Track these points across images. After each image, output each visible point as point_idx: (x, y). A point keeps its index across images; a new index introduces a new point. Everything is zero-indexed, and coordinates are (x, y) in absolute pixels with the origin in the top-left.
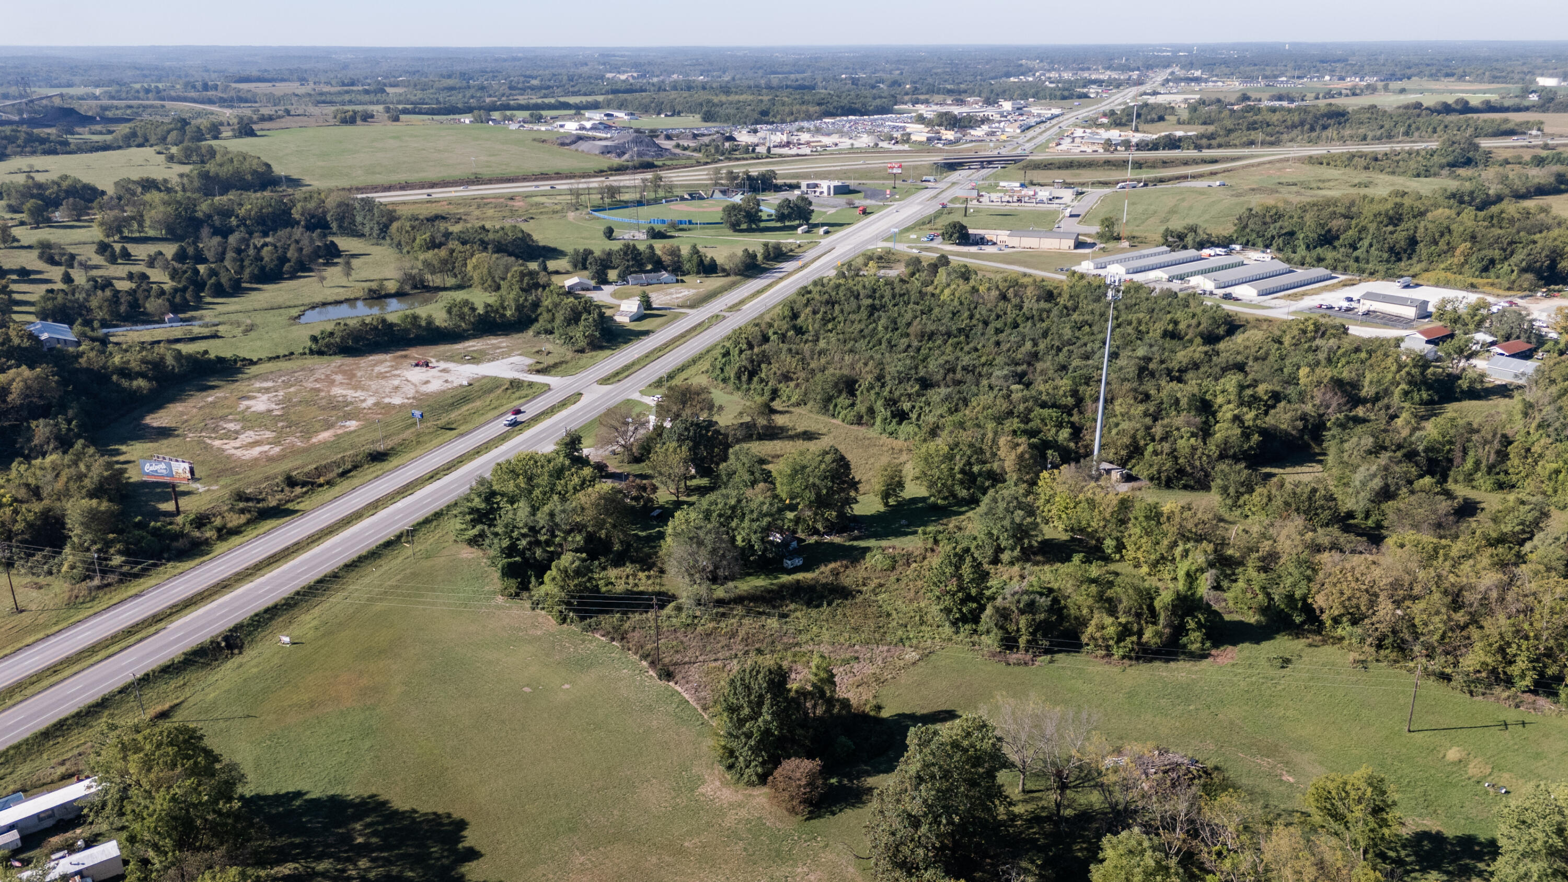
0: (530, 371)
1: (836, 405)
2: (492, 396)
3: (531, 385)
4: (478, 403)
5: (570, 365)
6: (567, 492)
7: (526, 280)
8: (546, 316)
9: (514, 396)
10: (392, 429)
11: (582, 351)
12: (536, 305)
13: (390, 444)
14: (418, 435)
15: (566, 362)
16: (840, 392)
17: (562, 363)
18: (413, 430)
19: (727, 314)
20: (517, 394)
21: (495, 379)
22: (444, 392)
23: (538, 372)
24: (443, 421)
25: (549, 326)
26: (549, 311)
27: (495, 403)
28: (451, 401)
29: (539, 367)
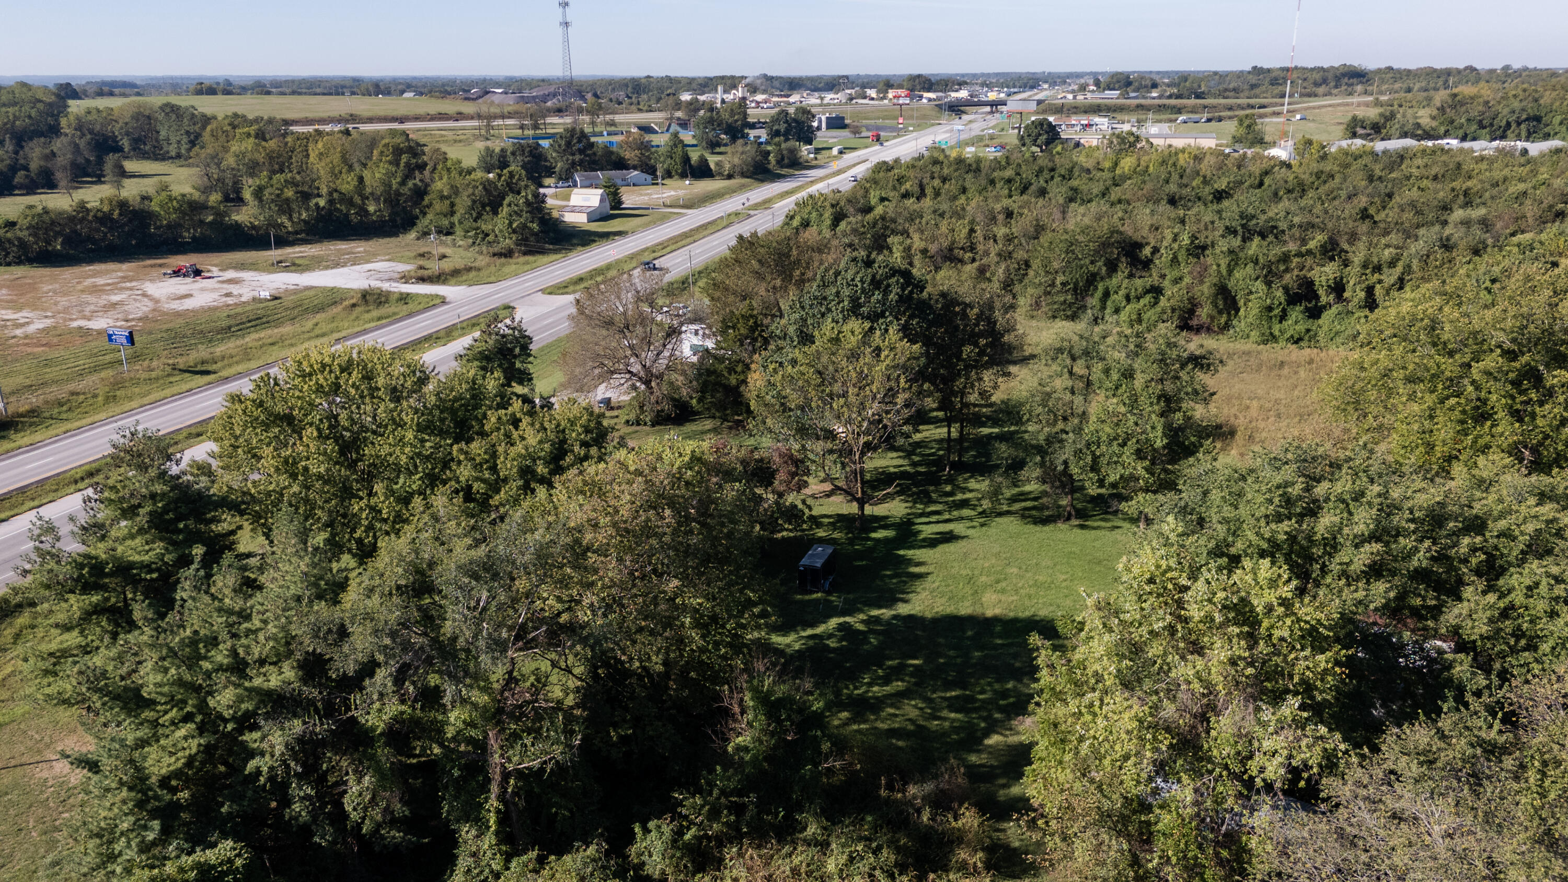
0: (405, 278)
1: (1106, 295)
2: (320, 317)
3: (404, 298)
4: (287, 329)
5: (484, 273)
6: (495, 486)
7: (404, 158)
8: (438, 206)
9: (367, 316)
10: (51, 373)
11: (508, 254)
12: (420, 193)
13: (33, 400)
14: (118, 384)
15: (479, 269)
16: (1112, 267)
17: (469, 269)
18: (108, 373)
19: (752, 212)
20: (375, 313)
21: (333, 290)
22: (216, 309)
23: (422, 280)
24: (193, 357)
25: (445, 222)
26: (442, 198)
27: (324, 328)
28: (224, 324)
29: (421, 273)
